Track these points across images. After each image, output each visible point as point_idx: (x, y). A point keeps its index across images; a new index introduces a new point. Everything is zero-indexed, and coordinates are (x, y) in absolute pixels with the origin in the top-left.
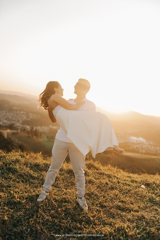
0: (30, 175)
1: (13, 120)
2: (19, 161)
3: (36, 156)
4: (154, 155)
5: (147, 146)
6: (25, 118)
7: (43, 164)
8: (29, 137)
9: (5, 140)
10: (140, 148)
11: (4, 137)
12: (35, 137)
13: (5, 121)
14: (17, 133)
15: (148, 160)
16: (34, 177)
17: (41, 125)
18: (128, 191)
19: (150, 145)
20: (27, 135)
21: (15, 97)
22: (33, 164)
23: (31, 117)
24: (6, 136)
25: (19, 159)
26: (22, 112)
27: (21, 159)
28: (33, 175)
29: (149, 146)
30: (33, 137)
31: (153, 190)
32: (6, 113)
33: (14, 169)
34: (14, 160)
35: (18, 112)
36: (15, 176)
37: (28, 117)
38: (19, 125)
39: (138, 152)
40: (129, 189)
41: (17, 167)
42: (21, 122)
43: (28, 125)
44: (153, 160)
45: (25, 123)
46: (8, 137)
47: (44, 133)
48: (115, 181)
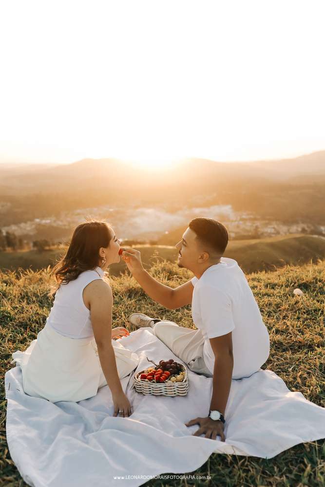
2: (7, 295)
3: (41, 277)
5: (237, 223)
12: (9, 250)
19: (242, 219)
25: (4, 289)
27: (8, 289)
29: (241, 222)
33: (2, 315)
36: (9, 330)
41: (7, 308)
47: (27, 236)
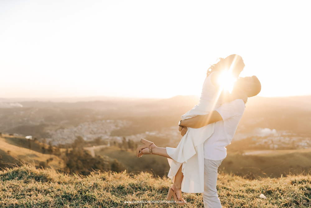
0: (111, 201)
1: (99, 133)
2: (98, 186)
3: (121, 176)
4: (291, 149)
5: (278, 138)
6: (113, 127)
7: (129, 185)
8: (122, 151)
9: (93, 159)
10: (270, 142)
11: (90, 156)
12: (129, 150)
13: (90, 136)
14: (107, 148)
15: (284, 157)
16: (116, 203)
17: (135, 134)
18: (240, 205)
20: (119, 149)
21: (97, 103)
22: (116, 187)
23: (120, 125)
24: (93, 155)
25: (98, 183)
26: (108, 121)
27: (100, 182)
28: (115, 201)
29: (282, 138)
30: (127, 150)
31: (276, 198)
32: (89, 124)
33: (92, 197)
34: (91, 186)
35: (104, 121)
37: (117, 126)
38: (107, 137)
39: (268, 148)
40: (243, 201)
41: (95, 194)
42: (109, 134)
43: (119, 136)
44: (291, 156)
45: (114, 133)
46: (96, 155)
48: (223, 195)
